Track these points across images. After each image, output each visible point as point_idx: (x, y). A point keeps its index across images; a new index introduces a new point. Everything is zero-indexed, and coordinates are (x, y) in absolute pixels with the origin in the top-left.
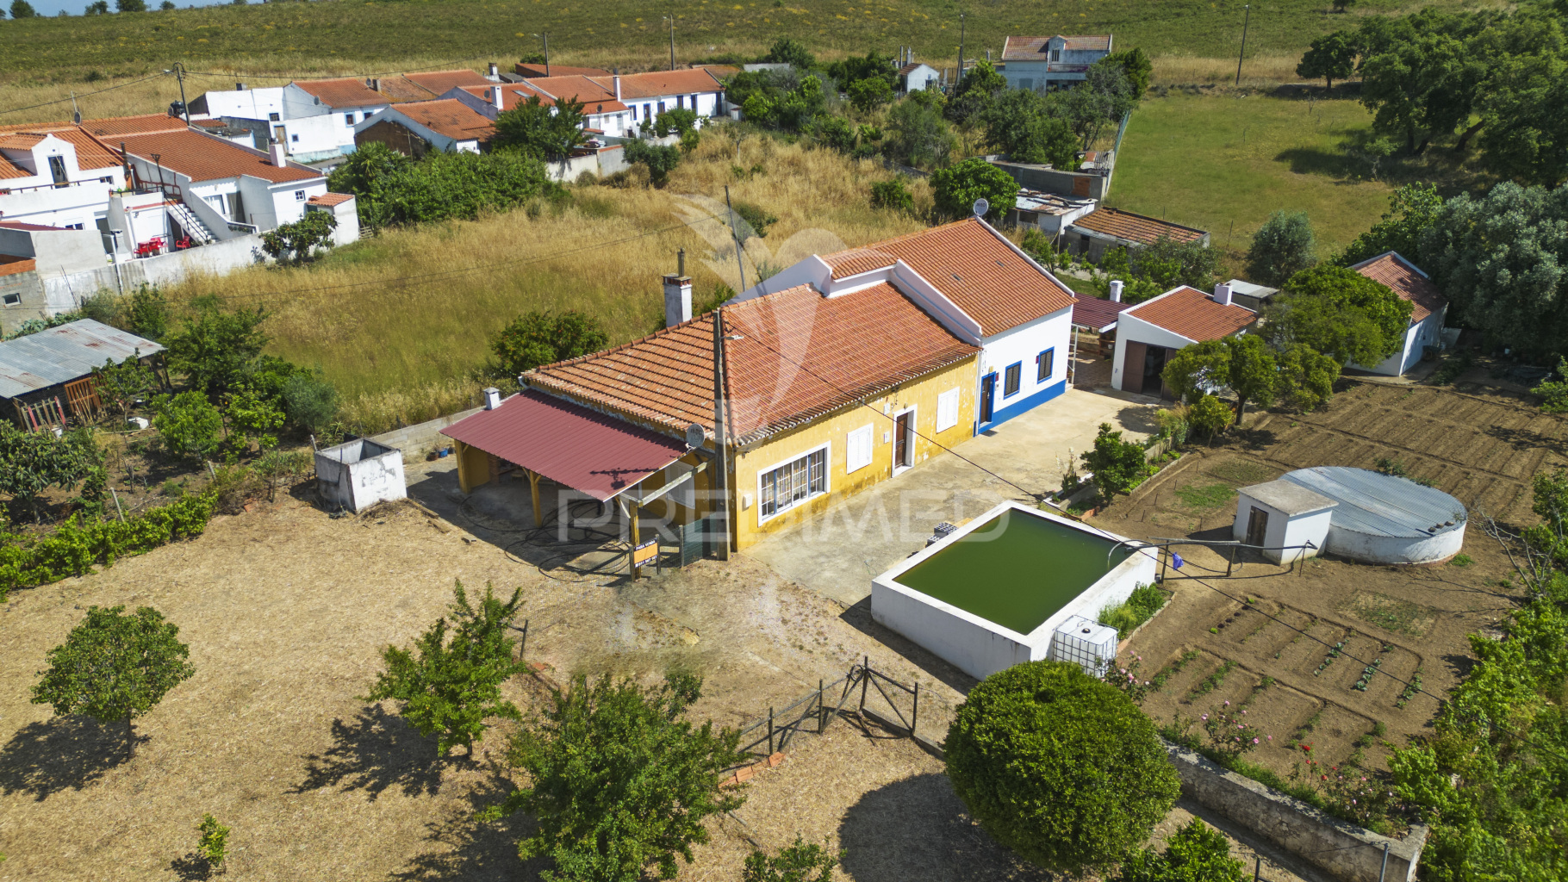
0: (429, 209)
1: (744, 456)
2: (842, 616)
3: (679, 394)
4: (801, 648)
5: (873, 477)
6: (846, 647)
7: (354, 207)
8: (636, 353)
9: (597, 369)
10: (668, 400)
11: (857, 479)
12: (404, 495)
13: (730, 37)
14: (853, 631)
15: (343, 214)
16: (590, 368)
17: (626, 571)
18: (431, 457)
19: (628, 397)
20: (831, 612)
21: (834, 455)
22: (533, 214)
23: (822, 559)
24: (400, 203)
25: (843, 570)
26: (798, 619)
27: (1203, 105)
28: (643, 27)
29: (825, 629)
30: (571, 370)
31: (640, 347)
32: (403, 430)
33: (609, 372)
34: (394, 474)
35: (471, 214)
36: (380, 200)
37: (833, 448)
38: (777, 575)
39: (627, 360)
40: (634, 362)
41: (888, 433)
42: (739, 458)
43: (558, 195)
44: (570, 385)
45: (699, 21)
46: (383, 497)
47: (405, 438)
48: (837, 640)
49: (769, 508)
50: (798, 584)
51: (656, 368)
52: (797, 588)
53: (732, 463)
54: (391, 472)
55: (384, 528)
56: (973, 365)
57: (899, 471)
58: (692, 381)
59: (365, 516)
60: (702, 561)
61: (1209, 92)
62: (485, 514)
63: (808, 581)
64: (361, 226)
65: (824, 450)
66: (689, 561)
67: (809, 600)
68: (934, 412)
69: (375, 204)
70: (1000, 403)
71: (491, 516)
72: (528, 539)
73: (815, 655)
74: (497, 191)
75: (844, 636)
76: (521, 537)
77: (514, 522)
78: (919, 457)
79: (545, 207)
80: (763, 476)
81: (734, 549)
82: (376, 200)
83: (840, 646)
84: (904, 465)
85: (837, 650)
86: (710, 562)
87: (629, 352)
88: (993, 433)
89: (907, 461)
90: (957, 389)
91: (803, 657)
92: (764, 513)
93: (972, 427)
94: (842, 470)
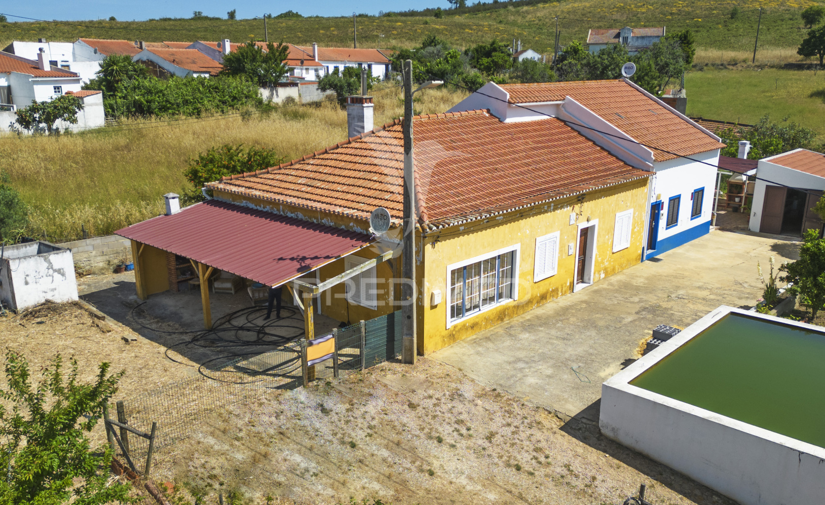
0: (164, 109)
1: (433, 244)
2: (562, 429)
3: (361, 190)
4: (518, 468)
5: (557, 289)
6: (577, 466)
7: (101, 100)
8: (318, 162)
9: (278, 177)
10: (349, 196)
11: (542, 289)
12: (76, 298)
13: (395, 39)
14: (580, 447)
15: (91, 105)
16: (271, 176)
17: (298, 372)
18: (118, 270)
19: (308, 196)
20: (546, 423)
21: (523, 260)
22: (246, 116)
23: (521, 365)
24: (139, 100)
25: (549, 377)
26: (508, 431)
27: (732, 74)
28: (335, 33)
29: (543, 444)
30: (252, 179)
31: (322, 156)
32: (88, 241)
33: (290, 179)
34: (63, 275)
35: (197, 113)
36: (124, 98)
37: (523, 253)
38: (473, 380)
39: (309, 167)
40: (315, 168)
41: (572, 245)
42: (428, 247)
43: (266, 109)
44: (251, 190)
45: (373, 30)
46: (50, 297)
47: (90, 248)
48: (562, 459)
49: (457, 311)
50: (499, 390)
51: (337, 172)
52: (499, 395)
53: (421, 252)
54: (60, 272)
55: (42, 327)
56: (644, 190)
57: (579, 287)
58: (375, 178)
59: (25, 316)
60: (385, 364)
61: (734, 68)
62: (156, 317)
63: (510, 387)
64: (106, 115)
65: (513, 254)
66: (371, 363)
67: (516, 408)
68: (611, 231)
69: (119, 101)
70: (663, 233)
71: (162, 319)
72: (195, 340)
73: (538, 479)
74: (220, 101)
75: (570, 453)
76: (188, 338)
77: (183, 325)
78: (597, 275)
79: (255, 113)
80: (453, 272)
81: (421, 353)
82: (120, 98)
83: (567, 466)
84: (583, 282)
85: (565, 472)
86: (395, 365)
87: (311, 161)
88: (658, 260)
89: (586, 278)
90: (631, 211)
91: (523, 480)
92: (452, 316)
93: (640, 252)
94: (529, 277)
